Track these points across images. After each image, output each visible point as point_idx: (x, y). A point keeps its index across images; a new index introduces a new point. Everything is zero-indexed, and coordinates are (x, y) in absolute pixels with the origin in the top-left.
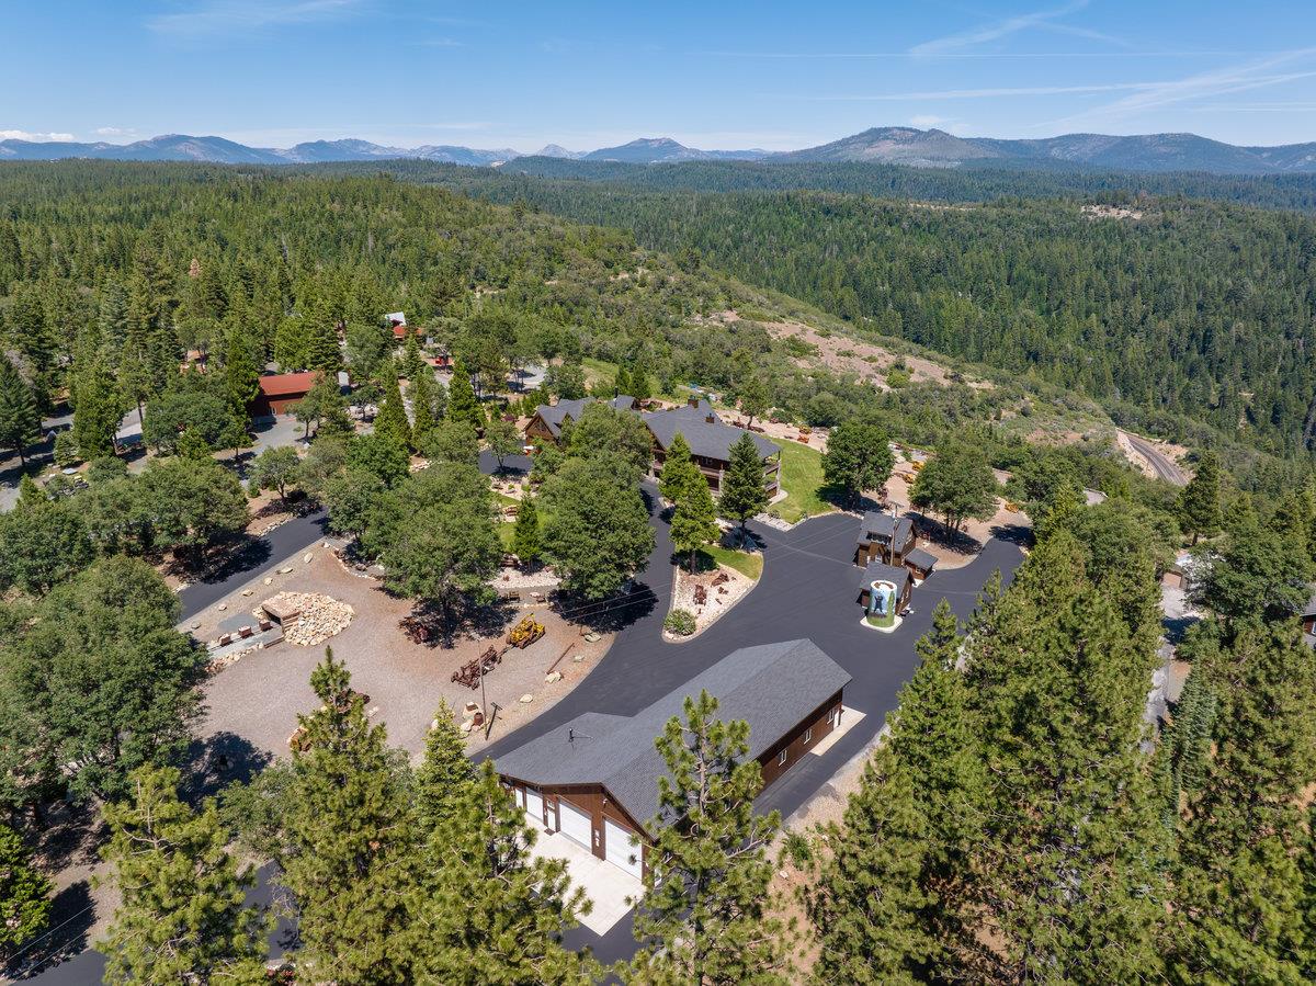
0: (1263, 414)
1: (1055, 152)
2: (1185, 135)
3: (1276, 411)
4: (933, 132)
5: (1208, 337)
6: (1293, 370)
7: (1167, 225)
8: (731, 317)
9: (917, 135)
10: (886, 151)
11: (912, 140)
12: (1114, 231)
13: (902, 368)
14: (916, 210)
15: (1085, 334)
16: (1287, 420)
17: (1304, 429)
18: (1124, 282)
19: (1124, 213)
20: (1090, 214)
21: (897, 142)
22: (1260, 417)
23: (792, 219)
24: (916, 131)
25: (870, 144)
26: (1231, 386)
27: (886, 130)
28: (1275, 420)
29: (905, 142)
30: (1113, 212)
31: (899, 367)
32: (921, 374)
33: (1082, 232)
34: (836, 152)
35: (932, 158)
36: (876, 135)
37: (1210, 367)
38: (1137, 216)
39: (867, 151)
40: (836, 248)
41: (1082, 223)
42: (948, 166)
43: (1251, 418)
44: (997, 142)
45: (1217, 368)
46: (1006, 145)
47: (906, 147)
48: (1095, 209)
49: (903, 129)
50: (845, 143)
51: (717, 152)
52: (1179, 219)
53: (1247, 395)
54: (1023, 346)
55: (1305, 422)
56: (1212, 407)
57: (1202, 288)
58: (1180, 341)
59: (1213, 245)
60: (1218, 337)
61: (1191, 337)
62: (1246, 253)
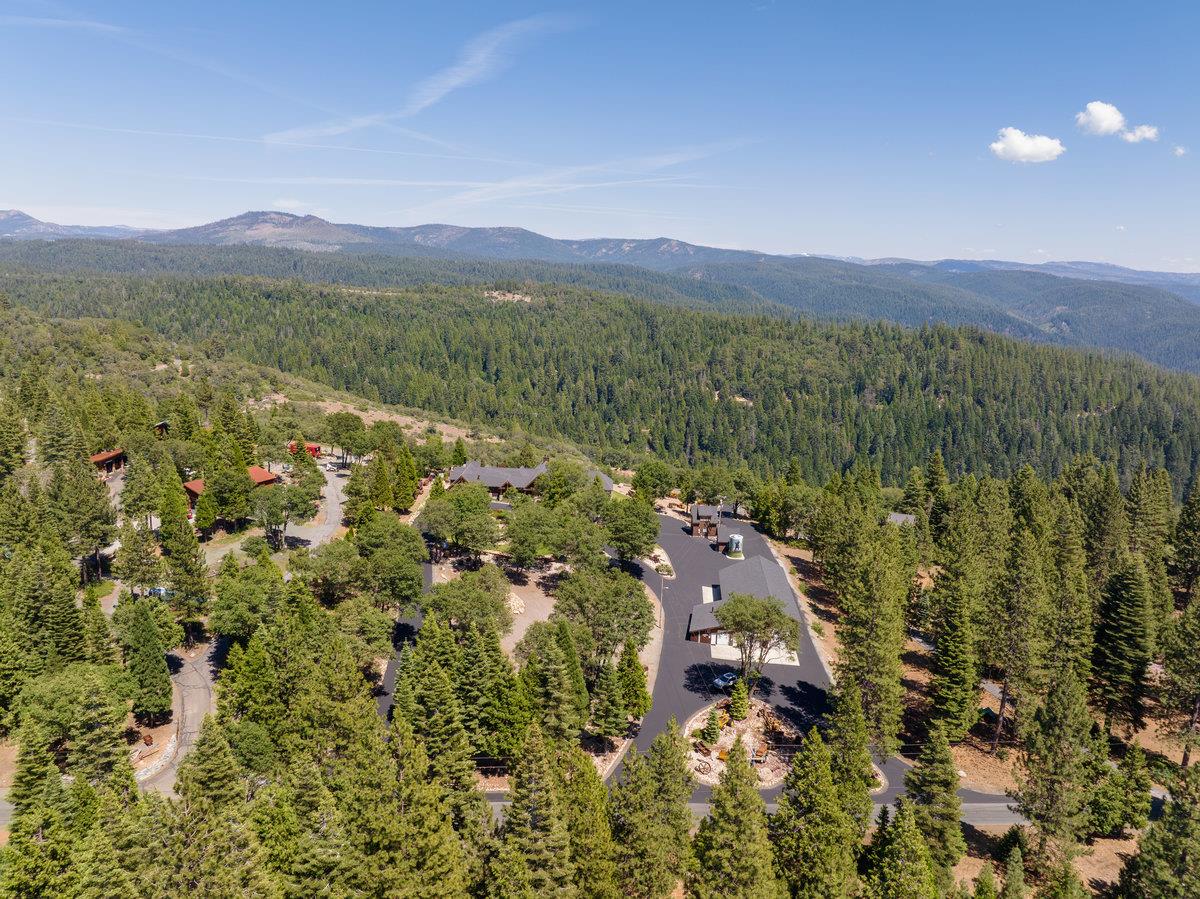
0: (659, 443)
1: (417, 239)
2: (518, 229)
3: (666, 441)
4: (309, 218)
5: (611, 392)
6: (670, 410)
7: (551, 307)
8: (280, 399)
9: (293, 220)
10: (266, 233)
11: (289, 225)
12: (516, 312)
13: (434, 432)
14: (351, 295)
15: (523, 394)
16: (675, 446)
17: (685, 451)
18: (539, 353)
19: (517, 297)
20: (493, 298)
21: (277, 225)
22: (657, 446)
23: (234, 302)
24: (292, 216)
25: (250, 226)
26: (636, 426)
27: (264, 213)
28: (667, 447)
29: (284, 225)
30: (509, 297)
31: (431, 431)
32: (448, 435)
33: (492, 313)
34: (217, 232)
35: (313, 242)
36: (254, 218)
37: (617, 412)
38: (528, 299)
39: (248, 232)
40: (290, 330)
41: (489, 305)
42: (330, 249)
43: (652, 446)
44: (367, 228)
45: (623, 413)
46: (376, 231)
47: (286, 230)
48: (495, 294)
49: (279, 213)
50: (223, 224)
51: (78, 227)
52: (558, 301)
53: (645, 431)
54: (484, 408)
55: (685, 446)
56: (626, 442)
57: (594, 355)
58: (593, 395)
59: (588, 322)
60: (618, 391)
61: (599, 392)
62: (614, 328)
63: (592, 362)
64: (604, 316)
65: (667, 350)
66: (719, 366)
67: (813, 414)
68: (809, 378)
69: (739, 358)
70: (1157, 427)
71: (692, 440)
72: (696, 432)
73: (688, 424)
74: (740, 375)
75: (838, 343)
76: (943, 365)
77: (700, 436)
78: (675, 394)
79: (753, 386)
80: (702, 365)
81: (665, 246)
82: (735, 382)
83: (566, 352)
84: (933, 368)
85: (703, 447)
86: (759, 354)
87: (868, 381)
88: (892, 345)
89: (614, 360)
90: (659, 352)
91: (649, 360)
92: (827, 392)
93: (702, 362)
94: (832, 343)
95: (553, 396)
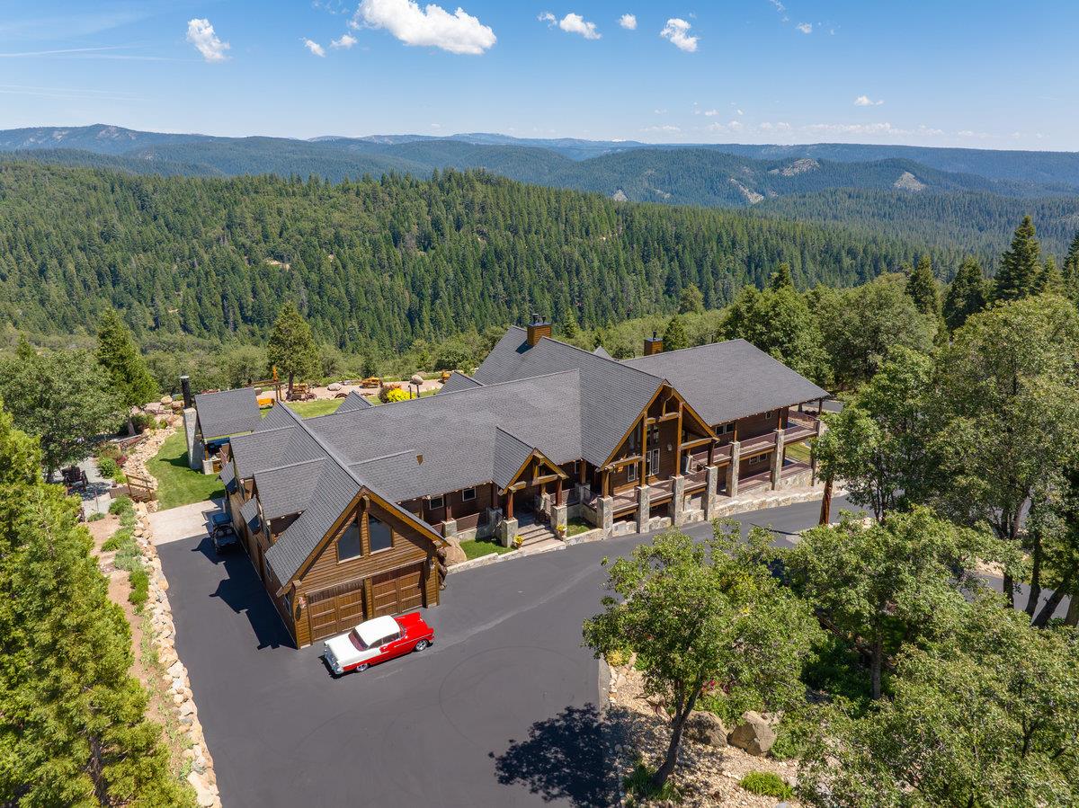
0: (194, 323)
3: (202, 320)
5: (114, 272)
6: (199, 284)
16: (214, 324)
22: (193, 327)
28: (205, 327)
37: (131, 295)
43: (186, 328)
45: (138, 294)
53: (174, 312)
55: (226, 322)
56: (152, 329)
57: (76, 233)
58: (91, 278)
59: (54, 199)
60: (123, 270)
61: (100, 275)
62: (93, 201)
63: (76, 242)
64: (73, 191)
65: (171, 219)
66: (239, 230)
67: (360, 267)
68: (343, 232)
69: (259, 219)
70: (662, 240)
71: (235, 315)
72: (236, 304)
73: (224, 297)
74: (266, 237)
75: (358, 194)
76: (469, 206)
77: (241, 308)
78: (199, 264)
79: (283, 247)
80: (218, 231)
81: (104, 132)
82: (263, 244)
83: (37, 233)
84: (460, 209)
85: (246, 320)
86: (280, 212)
87: (402, 229)
88: (411, 192)
89: (106, 237)
90: (161, 221)
91: (151, 232)
92: (367, 244)
93: (218, 227)
94: (352, 195)
95: (37, 286)
